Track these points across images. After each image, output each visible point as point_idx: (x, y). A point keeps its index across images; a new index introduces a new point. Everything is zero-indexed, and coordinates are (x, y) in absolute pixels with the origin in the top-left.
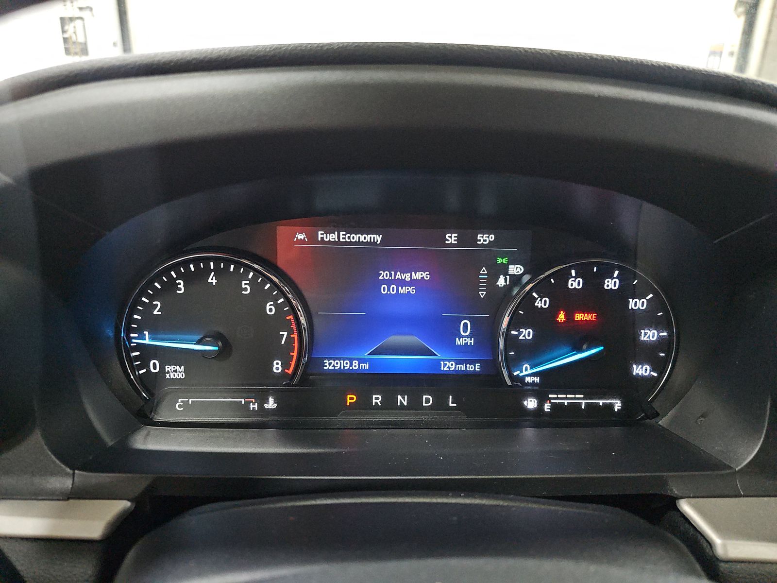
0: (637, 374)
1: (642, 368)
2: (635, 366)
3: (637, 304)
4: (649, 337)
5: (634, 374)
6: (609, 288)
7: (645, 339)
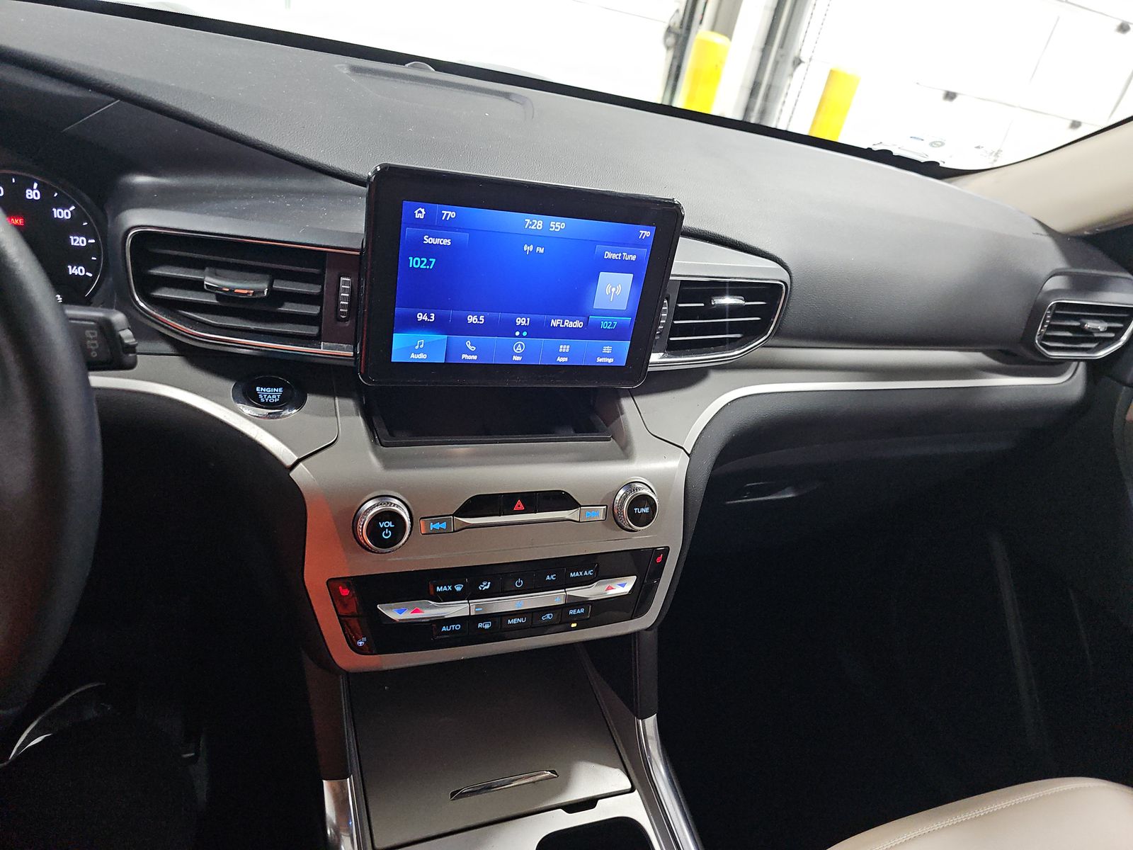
0: (73, 274)
1: (77, 268)
2: (70, 267)
3: (62, 214)
4: (78, 243)
5: (70, 273)
6: (31, 198)
7: (75, 244)
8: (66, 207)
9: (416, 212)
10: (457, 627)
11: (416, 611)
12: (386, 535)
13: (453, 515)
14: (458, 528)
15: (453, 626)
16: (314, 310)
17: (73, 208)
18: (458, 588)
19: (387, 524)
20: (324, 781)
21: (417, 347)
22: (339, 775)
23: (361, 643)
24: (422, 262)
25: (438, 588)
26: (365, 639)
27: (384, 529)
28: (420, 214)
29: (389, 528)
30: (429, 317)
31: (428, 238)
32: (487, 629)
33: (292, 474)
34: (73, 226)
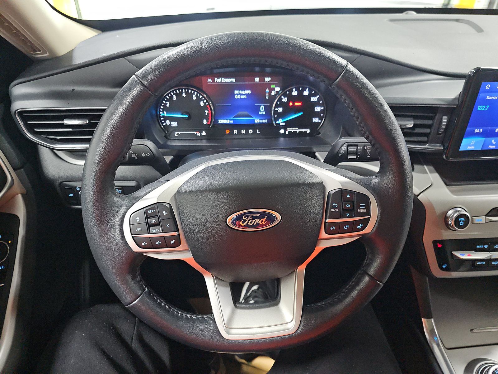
1: (316, 119)
2: (314, 119)
3: (314, 99)
4: (318, 109)
5: (313, 121)
6: (305, 94)
8: (315, 96)
9: (486, 86)
10: (484, 263)
11: (469, 255)
12: (461, 224)
13: (485, 216)
14: (487, 222)
15: (482, 262)
16: (427, 131)
17: (318, 96)
18: (486, 247)
19: (462, 219)
20: (422, 318)
21: (471, 144)
22: (429, 317)
23: (444, 267)
24: (483, 107)
25: (477, 246)
26: (446, 265)
27: (461, 221)
28: (488, 86)
29: (463, 221)
30: (480, 131)
31: (488, 97)
32: (496, 265)
33: (418, 198)
34: (316, 104)
